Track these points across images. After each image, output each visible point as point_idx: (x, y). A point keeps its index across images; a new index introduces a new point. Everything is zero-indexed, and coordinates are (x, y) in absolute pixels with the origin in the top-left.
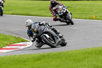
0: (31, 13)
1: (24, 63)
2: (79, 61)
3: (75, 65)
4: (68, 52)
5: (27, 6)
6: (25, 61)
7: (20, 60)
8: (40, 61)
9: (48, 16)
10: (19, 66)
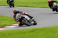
1: (24, 33)
5: (26, 2)
7: (22, 32)
9: (38, 7)
10: (21, 35)
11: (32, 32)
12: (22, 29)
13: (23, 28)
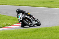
0: (30, 5)
2: (58, 33)
3: (55, 35)
6: (26, 33)
7: (24, 32)
10: (23, 35)
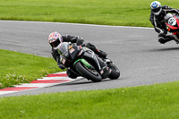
1: (75, 106)
2: (171, 103)
3: (163, 109)
4: (151, 87)
7: (68, 102)
8: (102, 103)
11: (99, 101)
12: (69, 92)
13: (70, 90)
